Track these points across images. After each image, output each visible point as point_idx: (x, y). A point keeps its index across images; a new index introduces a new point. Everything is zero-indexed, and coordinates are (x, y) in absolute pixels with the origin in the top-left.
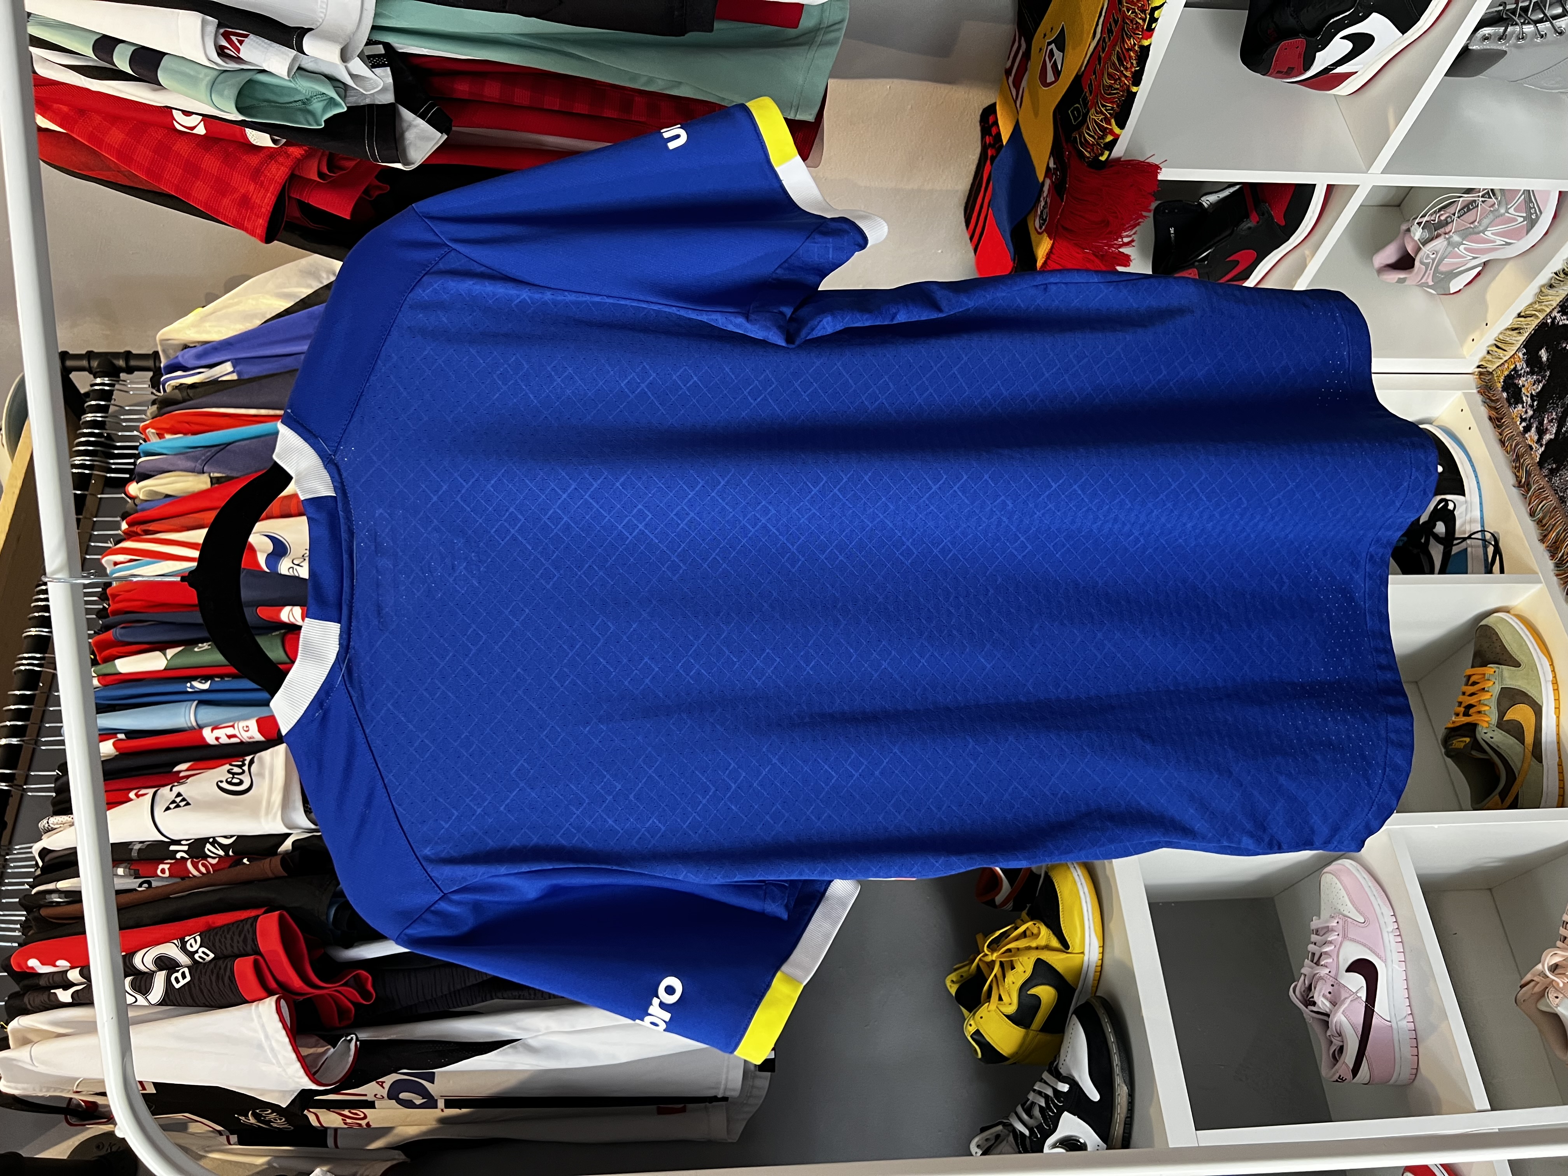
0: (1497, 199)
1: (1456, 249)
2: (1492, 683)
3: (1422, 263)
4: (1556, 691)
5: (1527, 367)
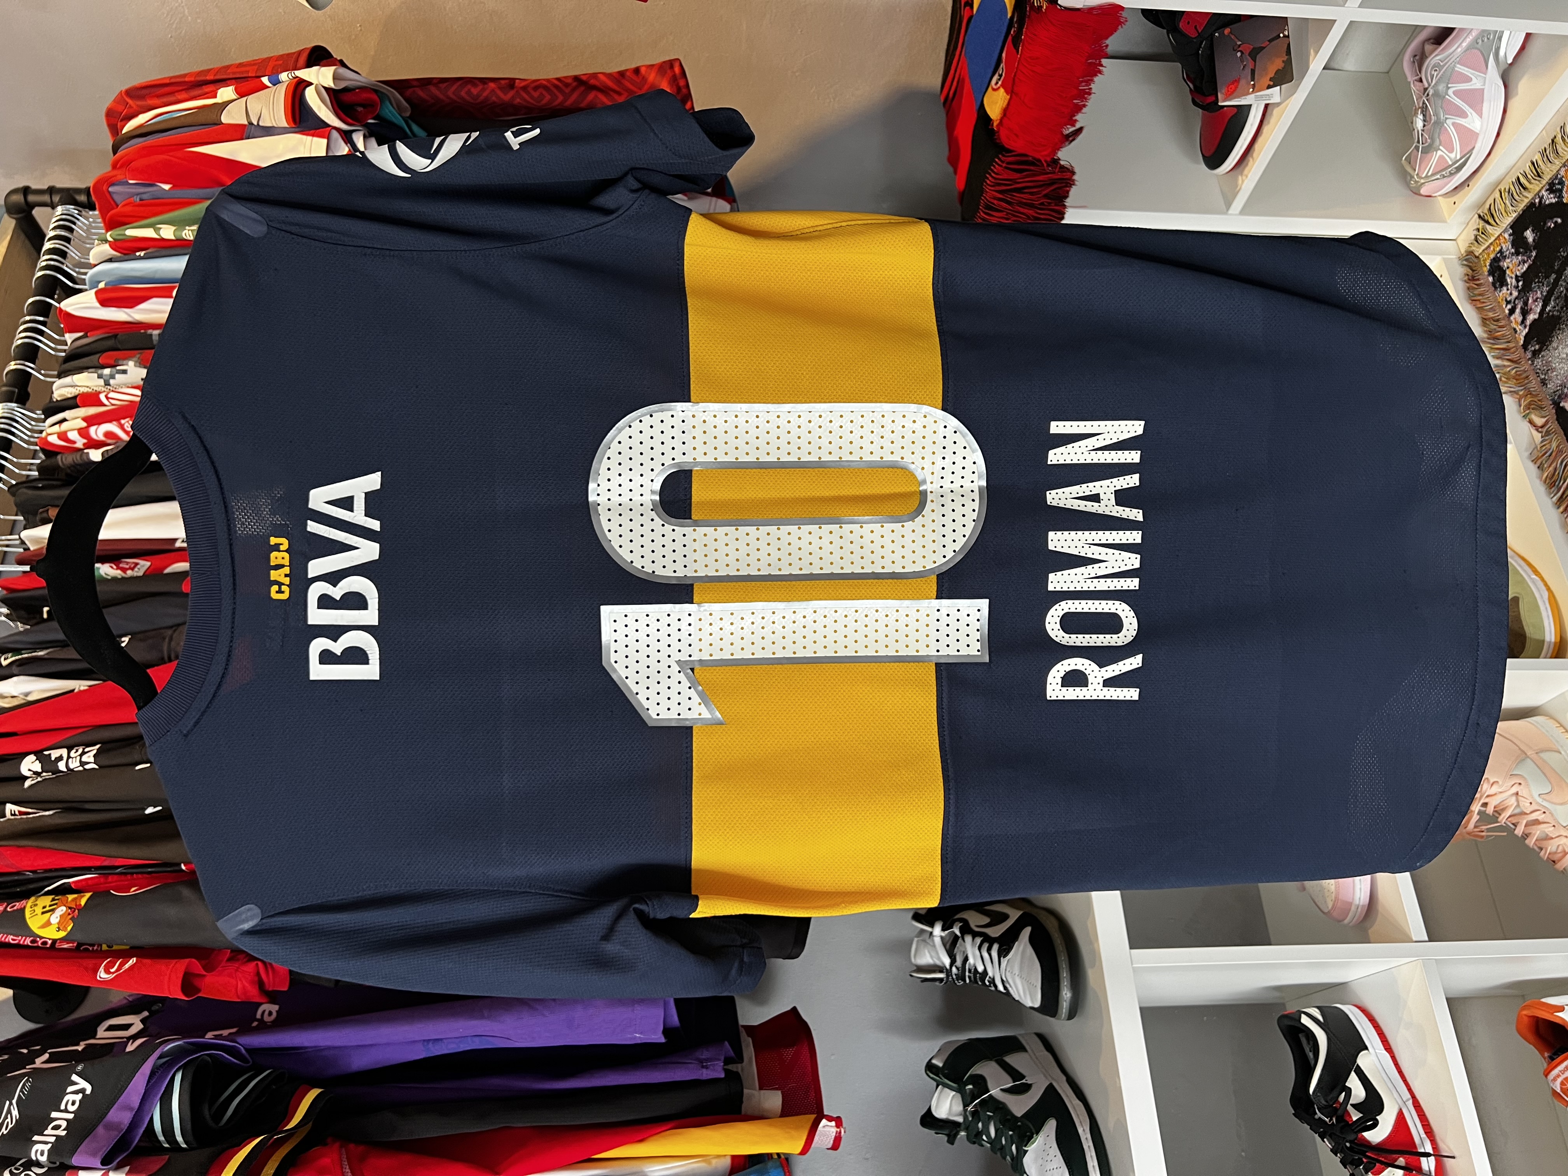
5: (1512, 248)
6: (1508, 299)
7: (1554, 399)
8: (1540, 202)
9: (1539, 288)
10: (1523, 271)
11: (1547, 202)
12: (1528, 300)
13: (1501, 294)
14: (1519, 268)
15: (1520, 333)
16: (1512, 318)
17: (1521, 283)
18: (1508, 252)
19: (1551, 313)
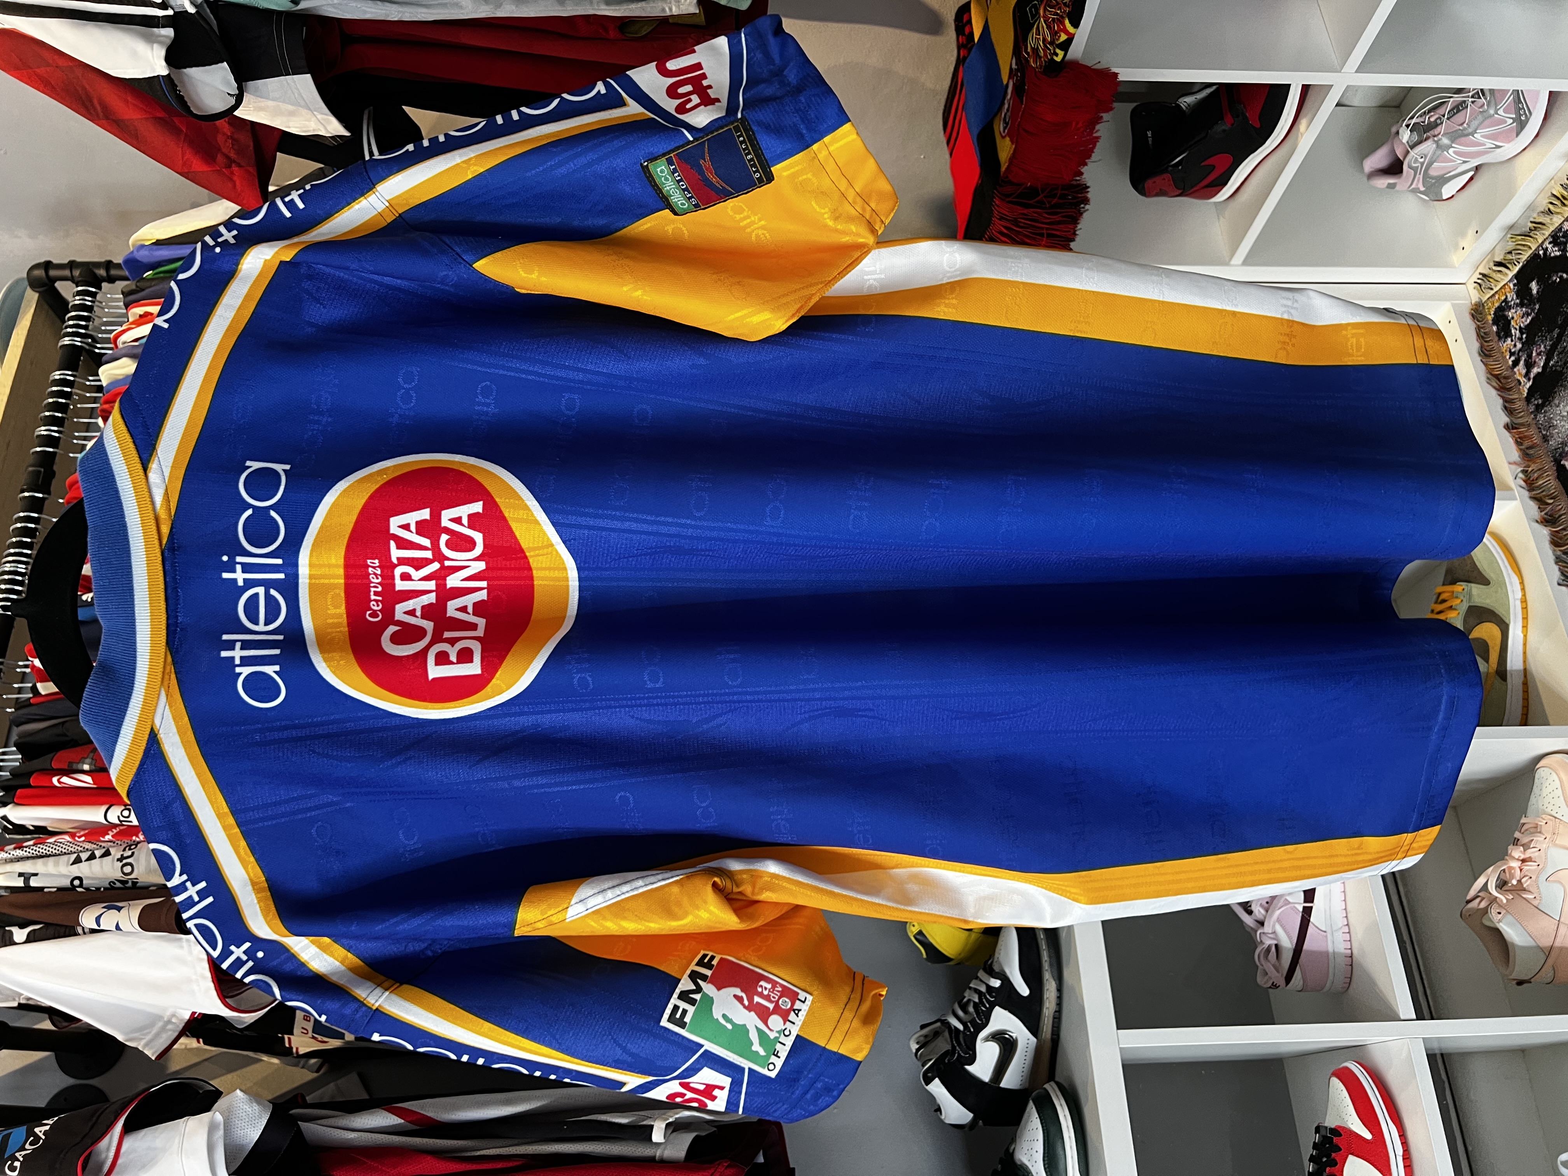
0: (1486, 99)
1: (1445, 152)
2: (1460, 600)
3: (1410, 167)
4: (1525, 610)
5: (1517, 296)
6: (1513, 350)
7: (1555, 456)
8: (1545, 253)
9: (1542, 342)
10: (1526, 323)
11: (1552, 255)
12: (1532, 353)
13: (1505, 345)
14: (1523, 320)
15: (1524, 385)
16: (1515, 370)
17: (1524, 336)
18: (1512, 303)
19: (1554, 369)
